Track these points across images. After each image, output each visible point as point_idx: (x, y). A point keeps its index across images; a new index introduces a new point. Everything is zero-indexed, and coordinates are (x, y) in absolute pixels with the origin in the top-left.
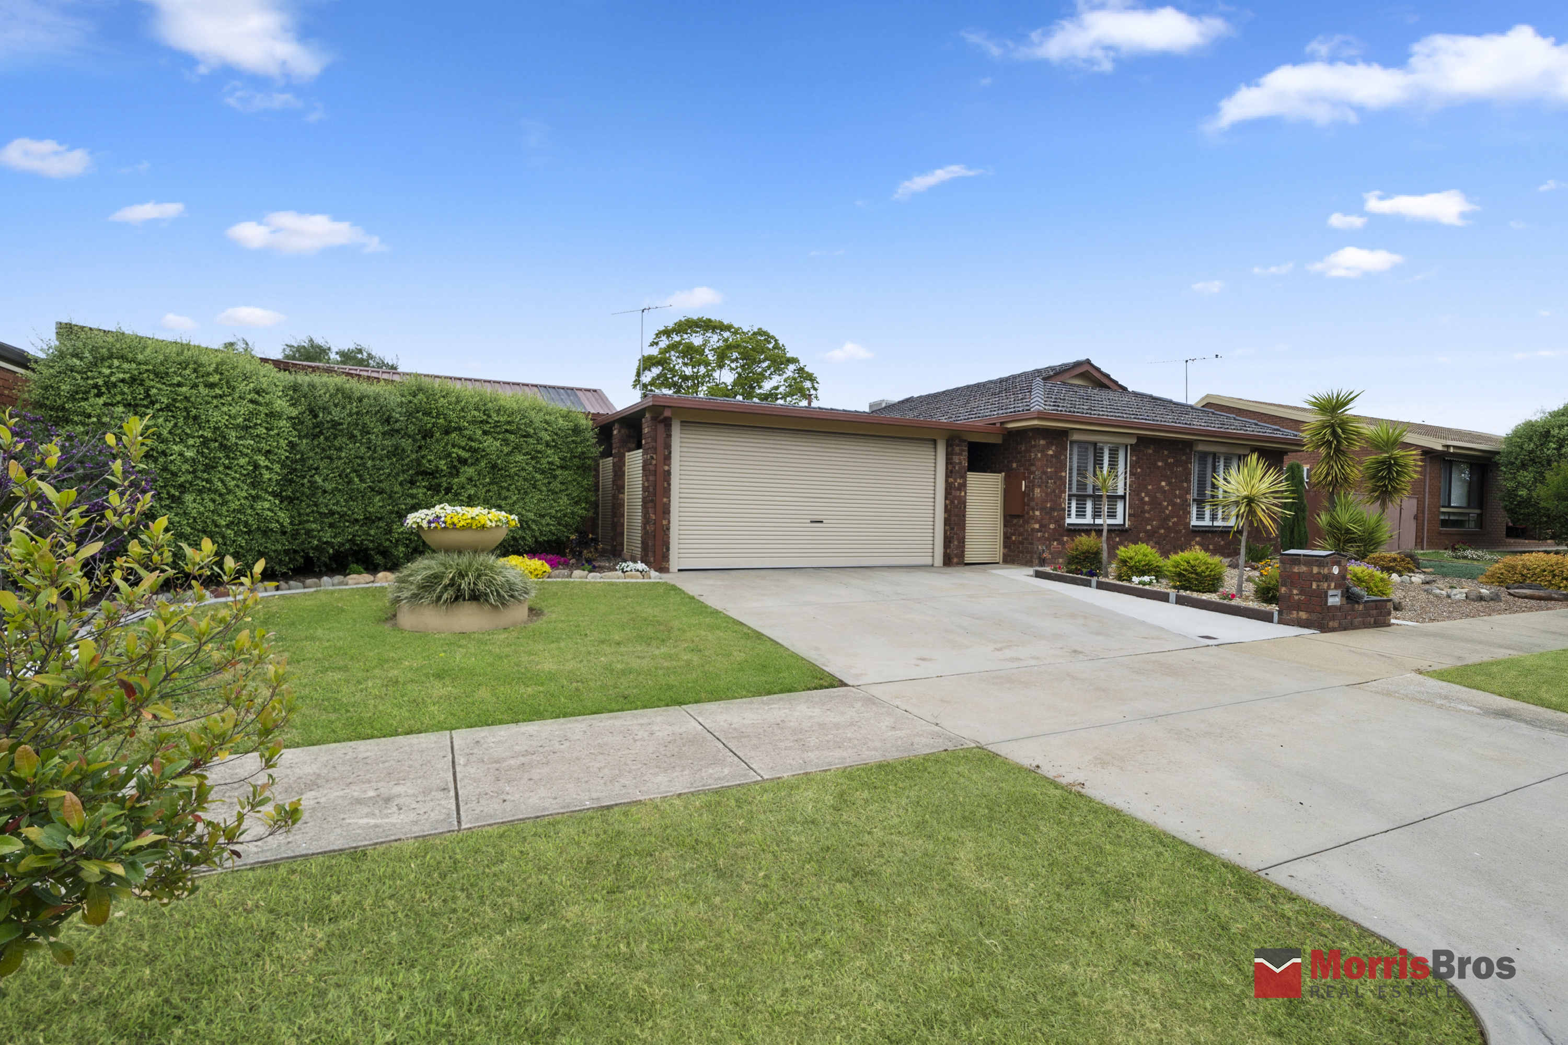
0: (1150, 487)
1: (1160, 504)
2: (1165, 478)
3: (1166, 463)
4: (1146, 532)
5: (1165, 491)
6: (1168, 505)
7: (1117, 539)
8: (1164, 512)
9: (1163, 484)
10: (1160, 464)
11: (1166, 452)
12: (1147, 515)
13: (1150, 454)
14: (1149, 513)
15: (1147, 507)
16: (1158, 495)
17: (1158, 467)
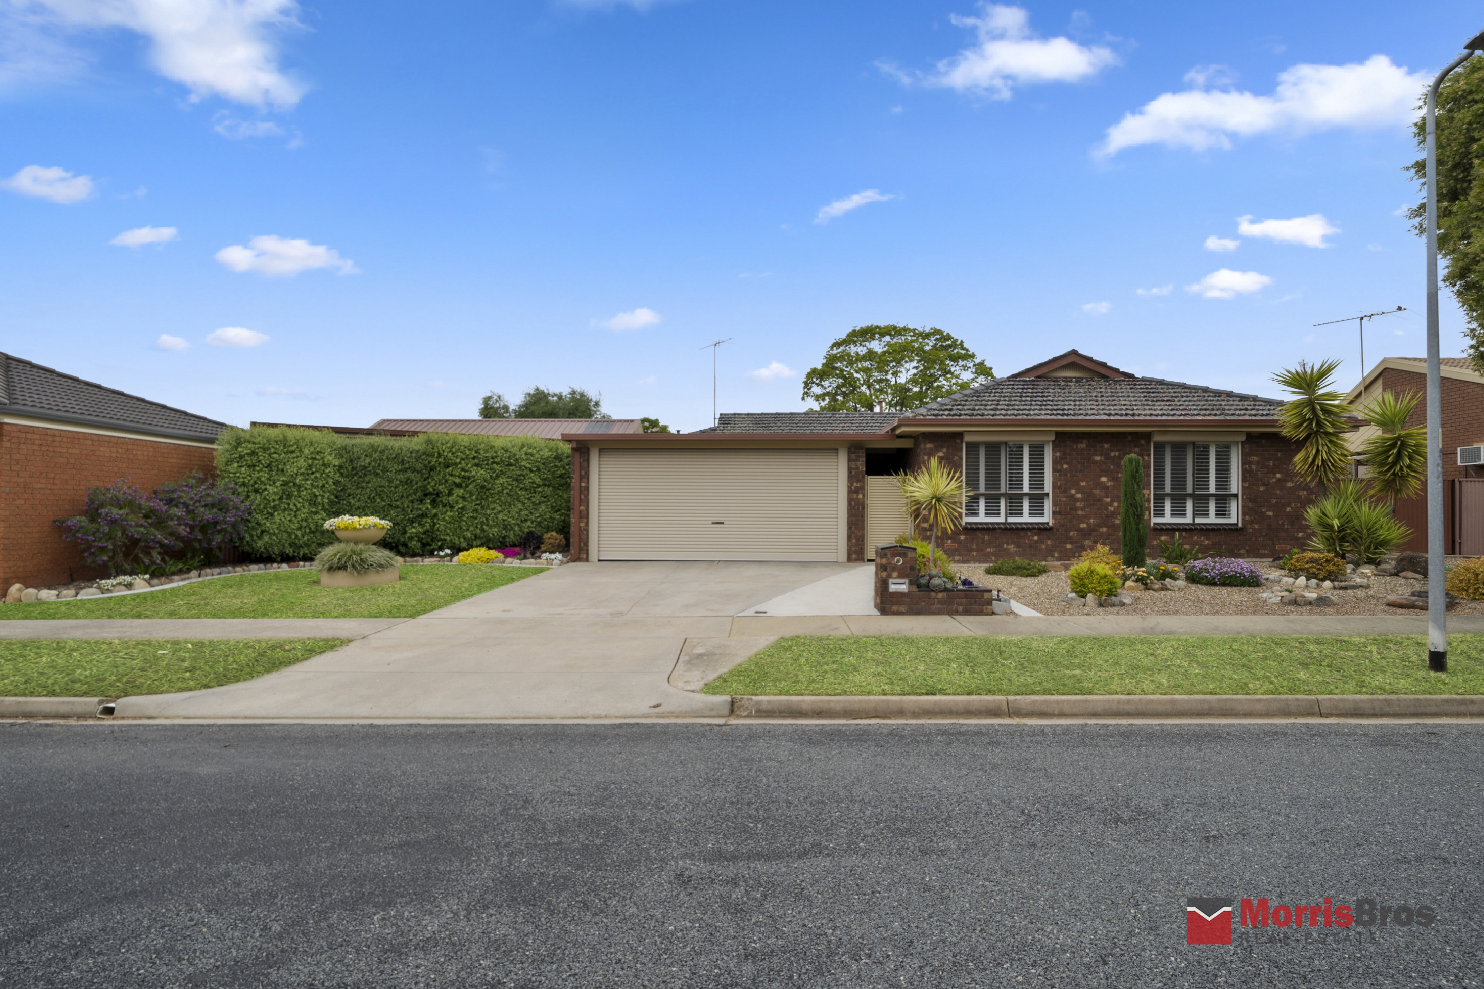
0: (1083, 484)
1: (1100, 500)
2: (1106, 473)
3: (1108, 457)
4: (1080, 530)
5: (1108, 488)
6: (1112, 501)
7: (1036, 538)
8: (1106, 509)
9: (1104, 479)
10: (1098, 458)
11: (1106, 446)
12: (1080, 512)
13: (1082, 449)
14: (1082, 510)
15: (1078, 504)
16: (1097, 492)
17: (1095, 462)
